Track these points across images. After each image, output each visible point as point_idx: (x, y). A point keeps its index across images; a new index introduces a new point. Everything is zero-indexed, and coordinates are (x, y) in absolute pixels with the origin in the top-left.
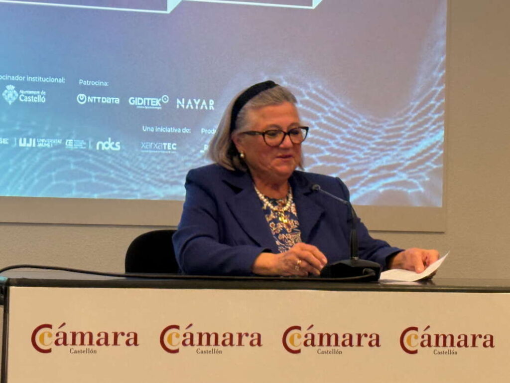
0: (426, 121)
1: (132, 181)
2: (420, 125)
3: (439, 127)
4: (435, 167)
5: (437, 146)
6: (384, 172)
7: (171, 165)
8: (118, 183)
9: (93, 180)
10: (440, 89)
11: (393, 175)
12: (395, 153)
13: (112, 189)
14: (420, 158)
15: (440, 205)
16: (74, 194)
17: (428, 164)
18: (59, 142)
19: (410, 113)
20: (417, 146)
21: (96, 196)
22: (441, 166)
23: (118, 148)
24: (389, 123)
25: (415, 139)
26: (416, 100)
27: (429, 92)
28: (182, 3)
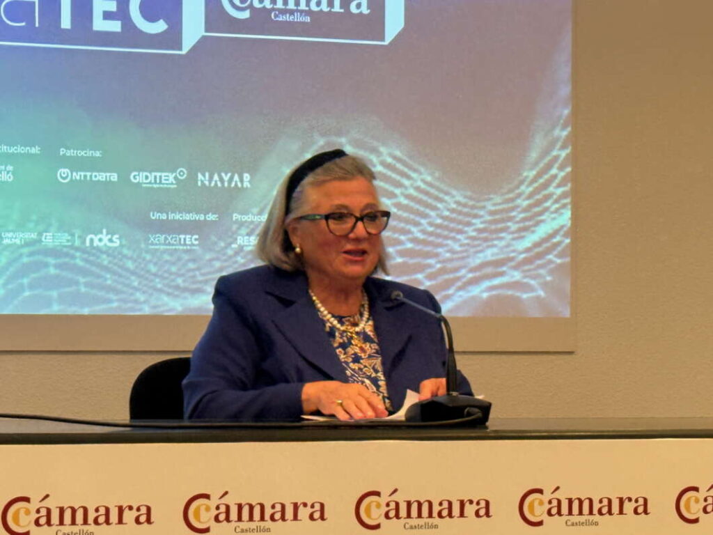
0: (547, 198)
1: (136, 289)
2: (539, 204)
3: (564, 206)
4: (559, 261)
5: (562, 233)
6: (489, 270)
7: (191, 266)
8: (117, 292)
9: (83, 289)
10: (563, 154)
11: (502, 274)
12: (503, 243)
13: (110, 301)
14: (538, 250)
15: (567, 313)
16: (56, 309)
17: (550, 257)
18: (34, 236)
19: (523, 188)
20: (533, 232)
21: (86, 311)
22: (568, 260)
23: (117, 243)
24: (495, 202)
25: (531, 223)
26: (532, 169)
27: (548, 158)
28: (204, 40)
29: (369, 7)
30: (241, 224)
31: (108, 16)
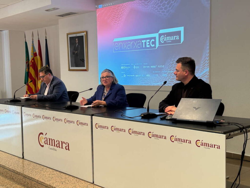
0: (205, 66)
1: (152, 82)
2: (204, 67)
3: (208, 67)
5: (207, 72)
7: (157, 79)
8: (150, 82)
9: (146, 82)
10: (208, 58)
12: (198, 74)
13: (149, 84)
14: (204, 75)
16: (143, 85)
19: (201, 65)
21: (146, 85)
22: (208, 77)
25: (202, 71)
26: (203, 61)
27: (205, 59)
28: (159, 46)
29: (179, 38)
30: (163, 73)
31: (148, 45)
